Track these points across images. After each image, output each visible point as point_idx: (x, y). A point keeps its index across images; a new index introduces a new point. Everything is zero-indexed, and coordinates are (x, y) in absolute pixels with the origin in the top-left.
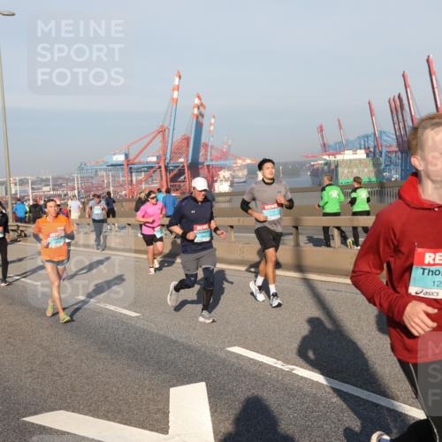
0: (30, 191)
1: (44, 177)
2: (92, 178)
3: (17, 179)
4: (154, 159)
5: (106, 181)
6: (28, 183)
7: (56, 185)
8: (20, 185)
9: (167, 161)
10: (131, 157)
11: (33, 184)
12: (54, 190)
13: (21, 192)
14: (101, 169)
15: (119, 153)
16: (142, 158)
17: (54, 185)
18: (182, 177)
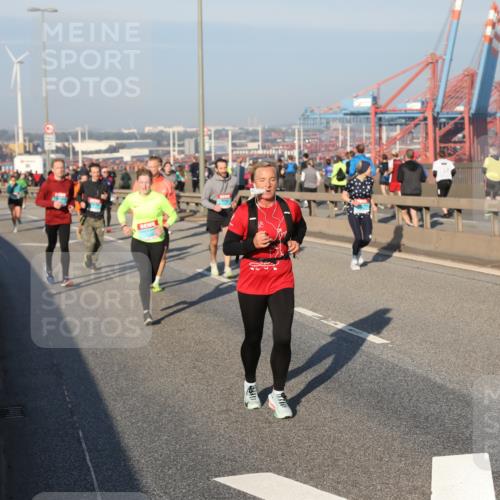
0: (230, 148)
1: (251, 129)
2: (321, 132)
3: (213, 129)
4: (417, 106)
5: (341, 138)
6: (227, 136)
7: (267, 141)
8: (216, 138)
9: (438, 109)
10: (382, 102)
11: (234, 138)
12: (264, 148)
13: (217, 148)
14: (334, 120)
15: (364, 96)
16: (398, 105)
17: (265, 141)
18: (460, 135)
